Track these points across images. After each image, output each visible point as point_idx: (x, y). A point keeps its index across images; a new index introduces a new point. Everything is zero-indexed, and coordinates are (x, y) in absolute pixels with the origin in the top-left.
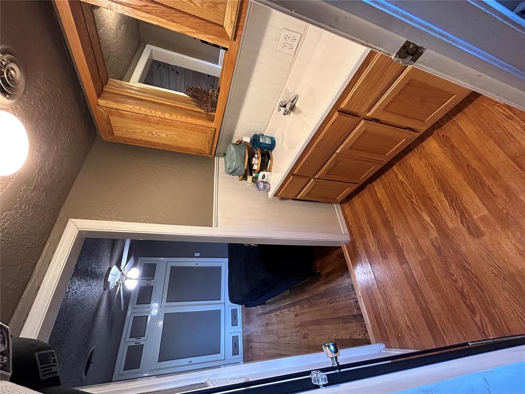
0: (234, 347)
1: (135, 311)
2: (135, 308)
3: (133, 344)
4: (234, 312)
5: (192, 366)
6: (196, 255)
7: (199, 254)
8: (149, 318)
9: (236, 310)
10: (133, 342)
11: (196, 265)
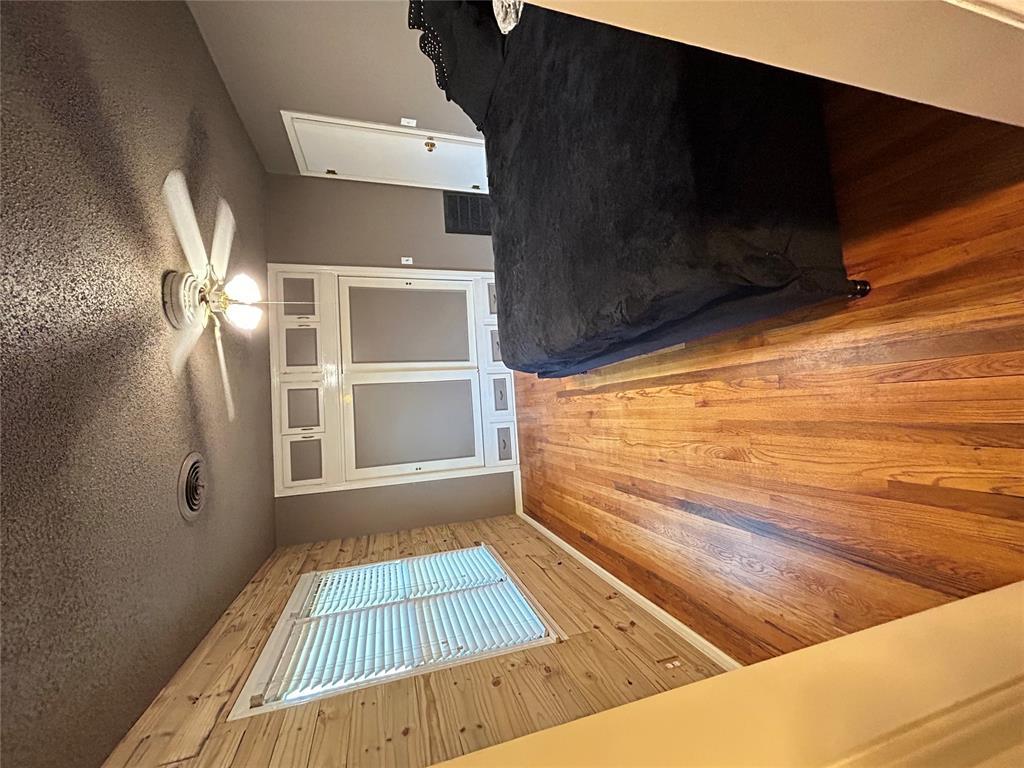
0: (502, 447)
1: (287, 378)
2: (285, 373)
3: (299, 438)
4: (500, 385)
5: (423, 475)
6: (404, 261)
7: (411, 259)
8: (321, 393)
9: (503, 381)
10: (298, 435)
11: (408, 287)
